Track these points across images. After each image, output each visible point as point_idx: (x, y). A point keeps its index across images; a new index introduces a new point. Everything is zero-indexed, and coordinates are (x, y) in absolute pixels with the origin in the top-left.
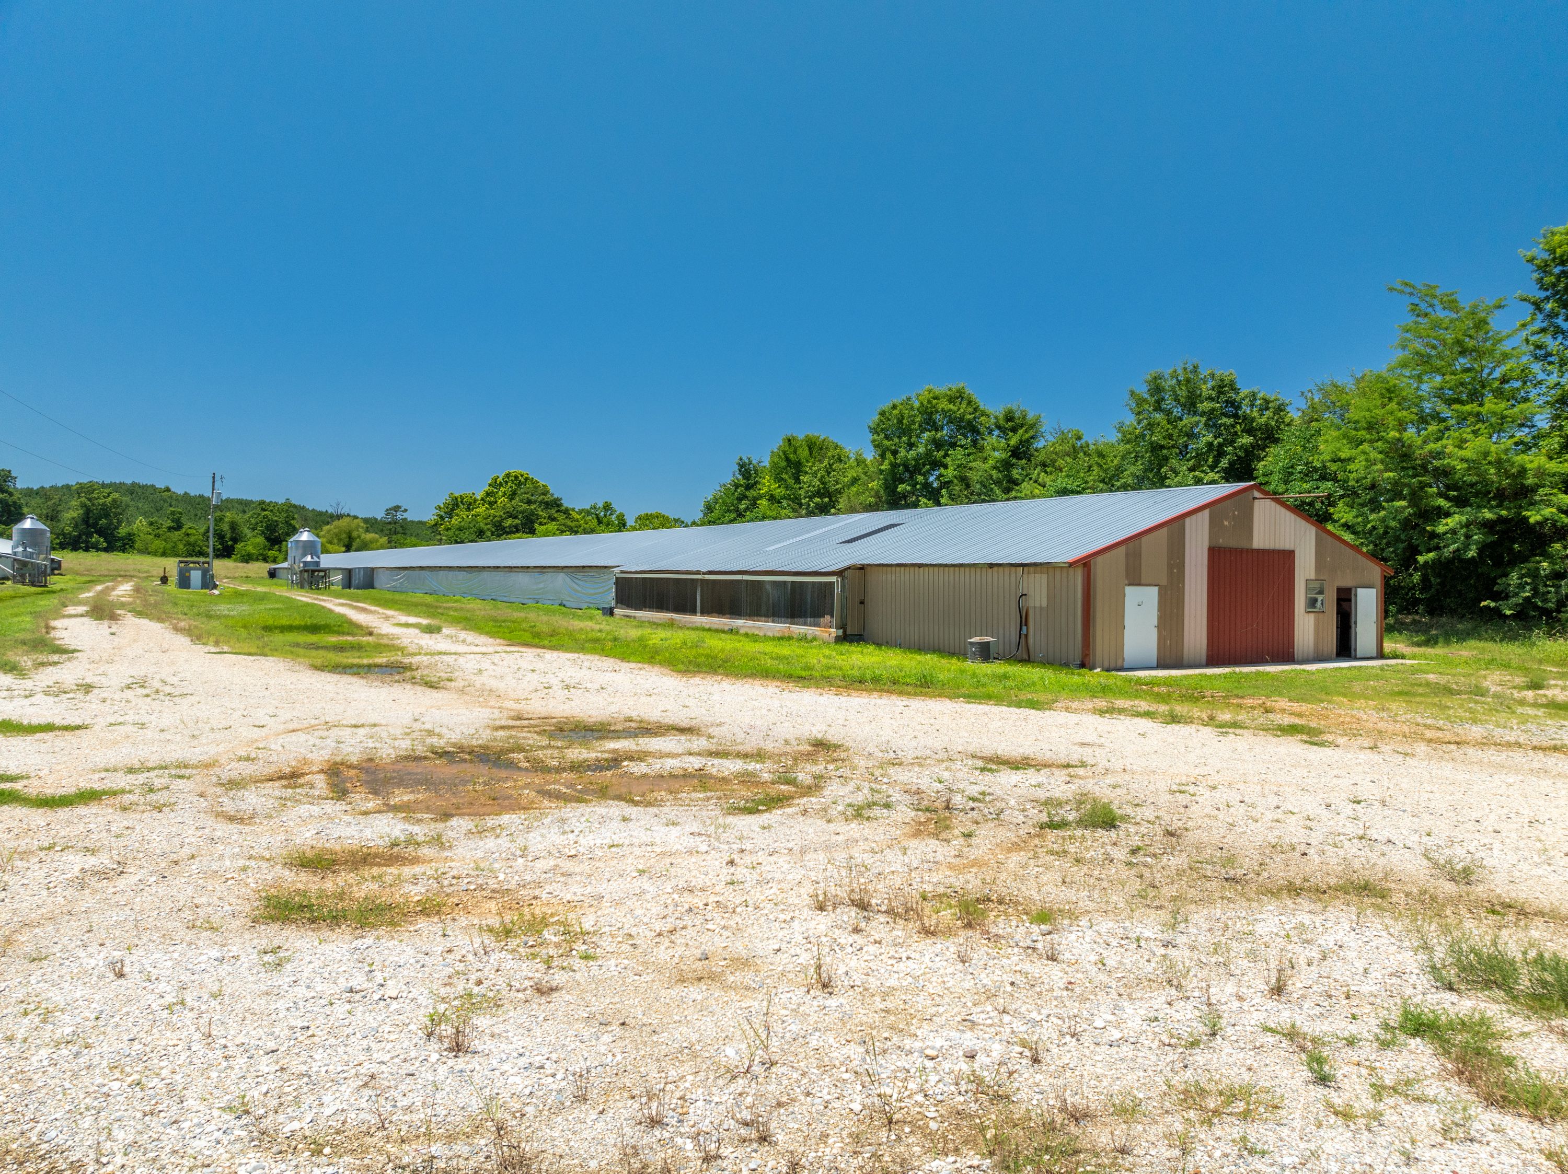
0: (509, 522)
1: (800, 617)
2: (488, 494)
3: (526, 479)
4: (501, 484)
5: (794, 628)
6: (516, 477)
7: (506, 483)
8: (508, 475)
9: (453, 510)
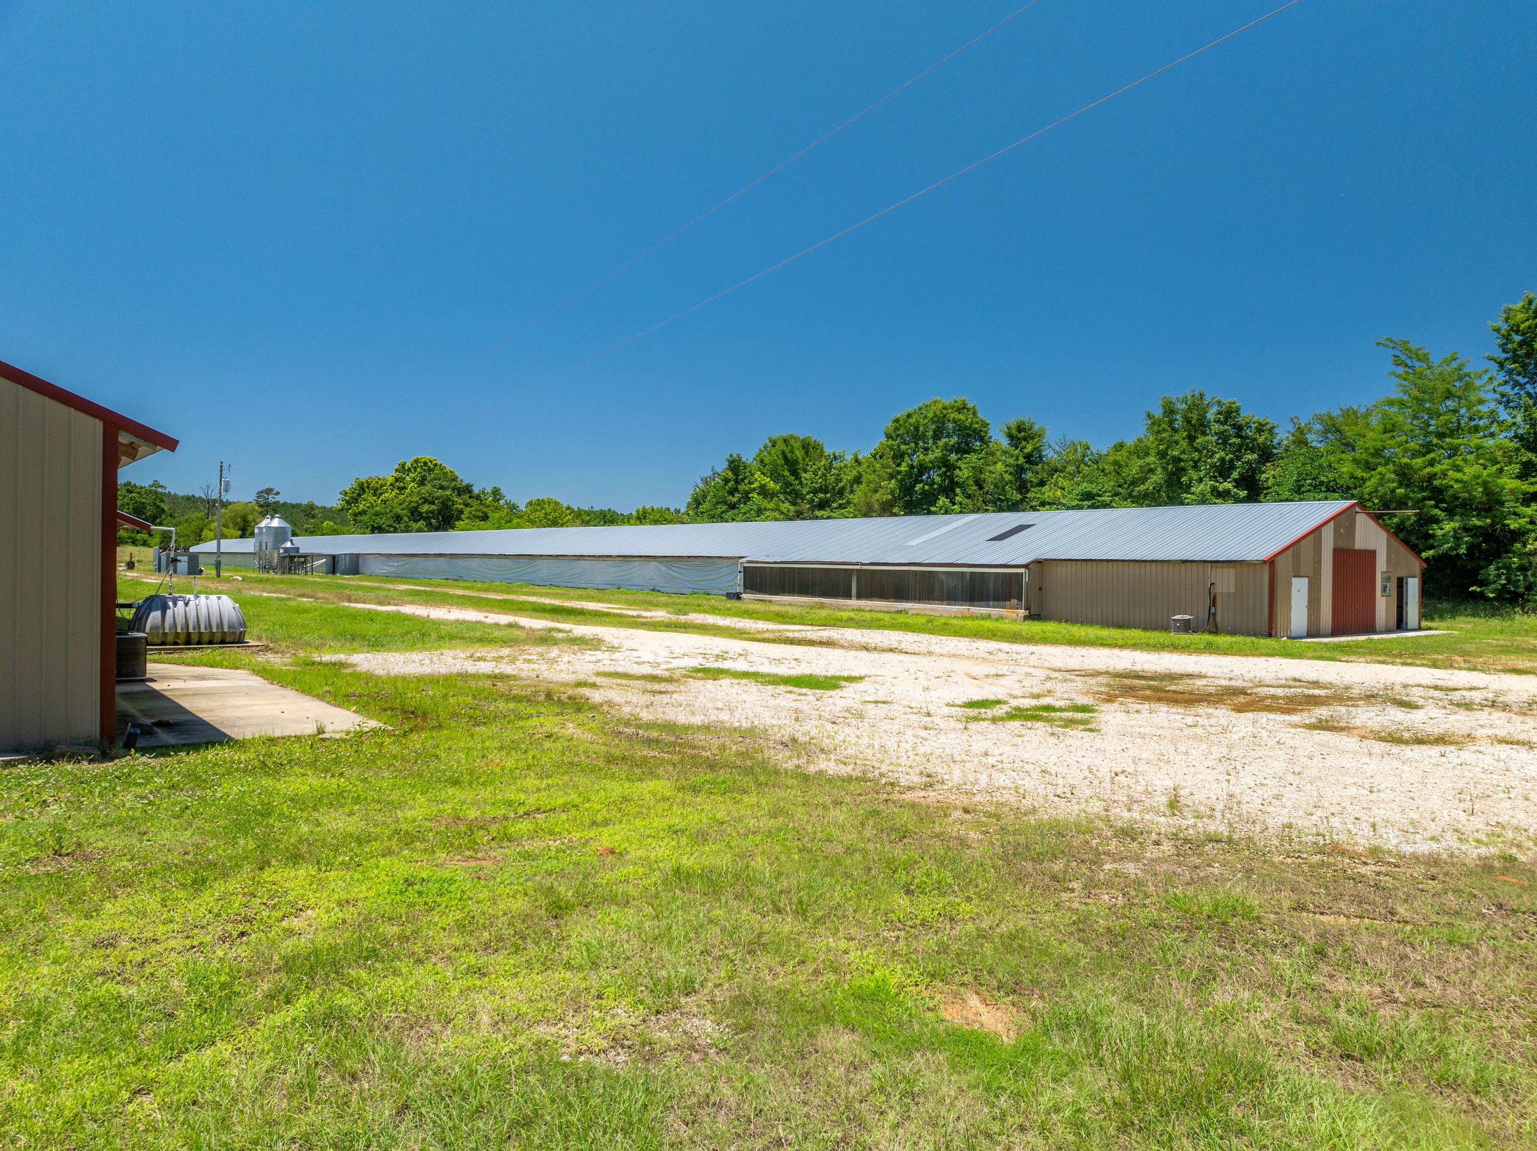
0: (425, 508)
1: (982, 600)
2: (397, 480)
3: (436, 465)
4: (409, 470)
5: (973, 609)
6: (425, 463)
7: (415, 468)
8: (416, 461)
9: (359, 495)
